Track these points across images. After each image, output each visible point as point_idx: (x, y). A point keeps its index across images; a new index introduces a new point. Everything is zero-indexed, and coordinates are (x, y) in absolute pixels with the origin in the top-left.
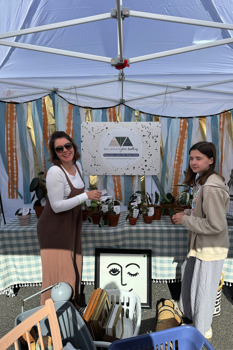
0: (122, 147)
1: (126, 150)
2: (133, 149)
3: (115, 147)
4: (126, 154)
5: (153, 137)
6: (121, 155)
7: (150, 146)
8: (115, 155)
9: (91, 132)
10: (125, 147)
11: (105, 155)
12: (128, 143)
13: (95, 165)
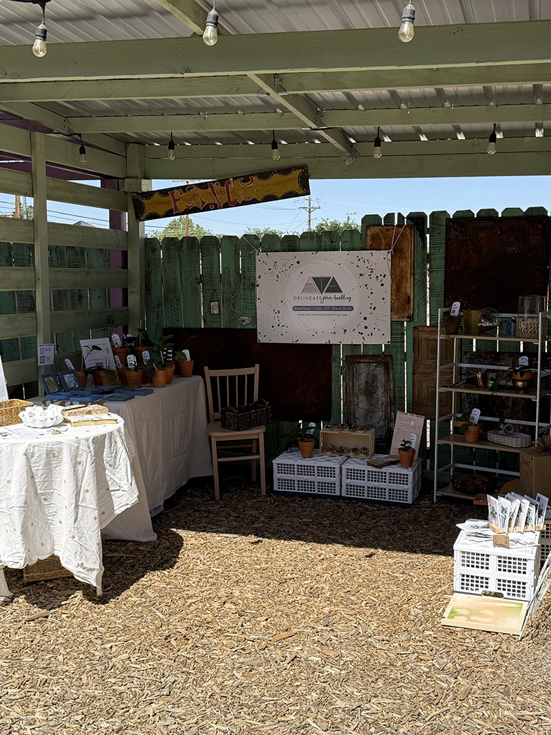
0: (324, 294)
1: (331, 299)
2: (343, 298)
3: (313, 295)
4: (331, 307)
5: (377, 277)
6: (323, 308)
7: (372, 293)
8: (312, 308)
9: (273, 269)
10: (329, 295)
11: (296, 308)
12: (335, 288)
13: (279, 325)
